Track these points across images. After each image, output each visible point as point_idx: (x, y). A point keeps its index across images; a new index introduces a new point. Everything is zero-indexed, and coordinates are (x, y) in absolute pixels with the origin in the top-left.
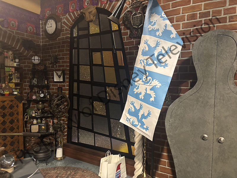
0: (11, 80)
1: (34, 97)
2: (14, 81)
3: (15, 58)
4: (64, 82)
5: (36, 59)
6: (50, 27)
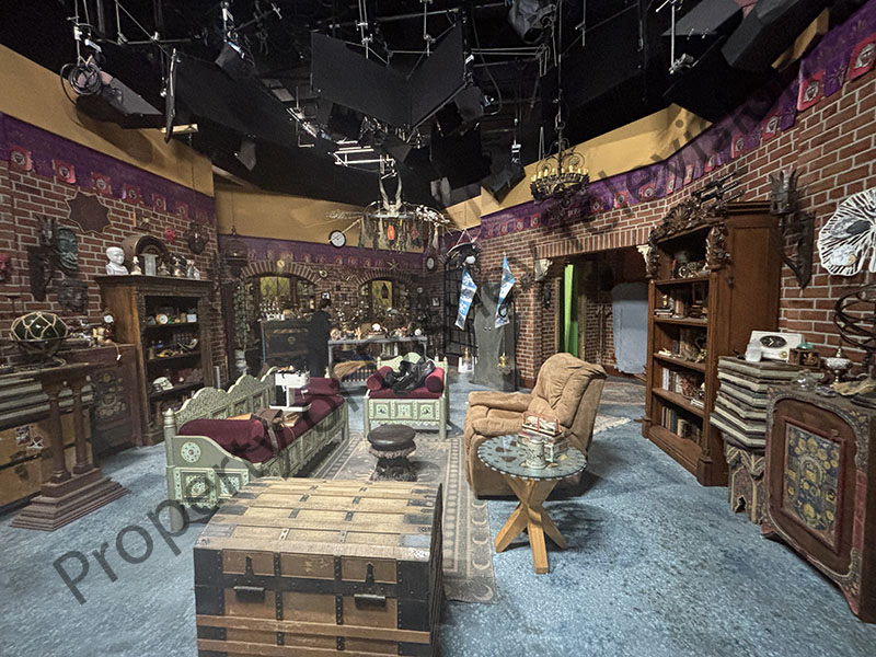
0: (404, 305)
2: (406, 306)
3: (406, 289)
4: (440, 306)
5: (420, 290)
6: (431, 264)
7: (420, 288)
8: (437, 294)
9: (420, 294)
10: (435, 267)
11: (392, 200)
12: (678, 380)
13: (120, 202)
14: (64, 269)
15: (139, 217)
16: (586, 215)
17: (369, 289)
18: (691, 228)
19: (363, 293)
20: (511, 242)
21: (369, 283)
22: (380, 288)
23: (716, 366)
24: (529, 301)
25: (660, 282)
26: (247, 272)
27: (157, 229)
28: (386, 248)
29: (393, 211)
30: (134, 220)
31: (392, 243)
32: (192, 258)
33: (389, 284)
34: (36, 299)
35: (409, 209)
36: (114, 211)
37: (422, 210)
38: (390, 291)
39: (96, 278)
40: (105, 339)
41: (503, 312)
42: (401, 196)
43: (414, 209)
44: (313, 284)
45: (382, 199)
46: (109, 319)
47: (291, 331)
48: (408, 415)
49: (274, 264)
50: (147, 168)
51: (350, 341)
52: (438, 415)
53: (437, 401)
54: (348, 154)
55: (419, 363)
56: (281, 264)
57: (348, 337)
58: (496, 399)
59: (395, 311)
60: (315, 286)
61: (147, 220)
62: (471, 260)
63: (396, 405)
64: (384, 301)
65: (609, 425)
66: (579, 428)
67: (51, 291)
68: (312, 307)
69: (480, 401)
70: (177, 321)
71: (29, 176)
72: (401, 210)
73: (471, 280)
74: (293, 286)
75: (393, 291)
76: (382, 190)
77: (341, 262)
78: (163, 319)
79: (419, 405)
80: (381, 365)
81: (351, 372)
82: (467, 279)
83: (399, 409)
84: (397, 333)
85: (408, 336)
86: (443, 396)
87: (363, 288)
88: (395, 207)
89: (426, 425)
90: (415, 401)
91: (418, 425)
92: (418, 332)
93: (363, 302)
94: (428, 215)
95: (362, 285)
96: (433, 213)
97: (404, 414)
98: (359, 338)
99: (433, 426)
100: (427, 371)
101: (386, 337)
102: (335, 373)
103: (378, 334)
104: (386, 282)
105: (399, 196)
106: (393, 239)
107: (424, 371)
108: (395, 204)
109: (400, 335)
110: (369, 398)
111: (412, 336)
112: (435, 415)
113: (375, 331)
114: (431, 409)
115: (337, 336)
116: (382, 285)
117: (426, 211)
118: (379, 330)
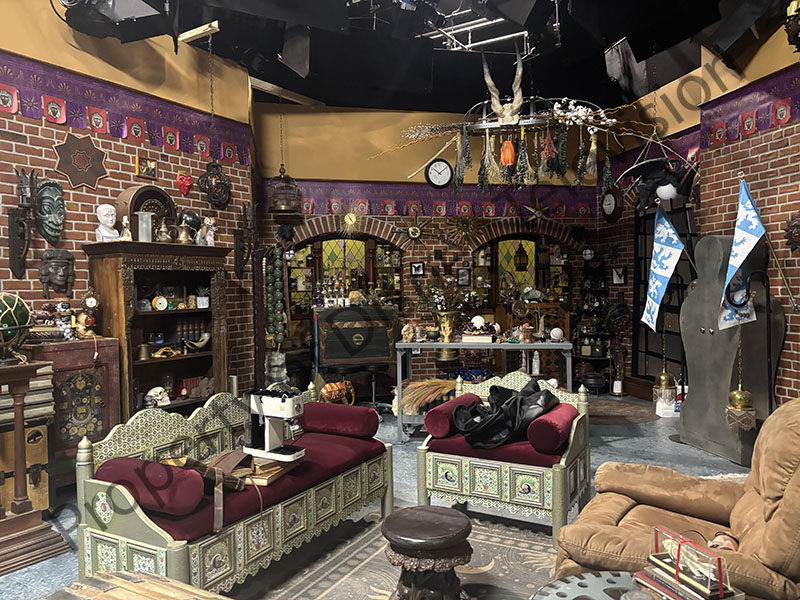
0: (557, 283)
1: (586, 307)
2: (560, 284)
3: (562, 254)
4: (626, 283)
5: (588, 254)
6: (609, 205)
7: (588, 251)
8: (621, 261)
9: (587, 261)
11: (506, 95)
13: (120, 143)
14: (46, 236)
15: (142, 160)
17: (493, 256)
19: (481, 263)
21: (492, 247)
22: (513, 253)
26: (302, 233)
27: (167, 175)
28: (501, 181)
29: (507, 114)
30: (137, 165)
31: (512, 170)
32: (213, 215)
33: (529, 247)
34: (15, 276)
35: (541, 107)
36: (112, 156)
37: (565, 107)
38: (532, 258)
39: (84, 247)
40: (87, 329)
41: (739, 297)
42: (522, 86)
43: (548, 107)
44: (398, 249)
45: (489, 97)
46: (91, 303)
47: (357, 325)
48: (493, 491)
49: (340, 220)
50: (158, 93)
51: (432, 344)
52: (549, 500)
53: (549, 473)
56: (350, 220)
58: (653, 484)
59: (538, 294)
60: (402, 252)
61: (152, 165)
62: (666, 191)
63: (473, 468)
64: (520, 276)
67: (32, 265)
68: (397, 286)
69: (617, 485)
70: (182, 306)
71: (14, 121)
72: (524, 111)
73: (671, 231)
74: (370, 255)
75: (537, 257)
76: (489, 80)
77: (443, 212)
78: (161, 303)
79: (514, 475)
80: (462, 390)
81: (431, 398)
82: (664, 230)
83: (478, 477)
84: (515, 334)
85: (537, 339)
86: (563, 462)
87: (482, 253)
88: (512, 107)
89: (526, 515)
90: (506, 466)
91: (511, 512)
92: (556, 333)
93: (480, 278)
94: (575, 114)
95: (478, 250)
96: (585, 109)
97: (486, 487)
98: (446, 340)
99: (540, 518)
100: (534, 410)
101: (494, 340)
102: (406, 398)
103: (480, 334)
104: (524, 242)
105: (518, 86)
106: (510, 164)
107: (528, 409)
108: (511, 102)
109: (521, 337)
110: (428, 450)
111: (543, 340)
112: (543, 499)
113: (475, 329)
114: (537, 485)
115: (411, 336)
116: (517, 247)
117: (571, 107)
118: (482, 327)
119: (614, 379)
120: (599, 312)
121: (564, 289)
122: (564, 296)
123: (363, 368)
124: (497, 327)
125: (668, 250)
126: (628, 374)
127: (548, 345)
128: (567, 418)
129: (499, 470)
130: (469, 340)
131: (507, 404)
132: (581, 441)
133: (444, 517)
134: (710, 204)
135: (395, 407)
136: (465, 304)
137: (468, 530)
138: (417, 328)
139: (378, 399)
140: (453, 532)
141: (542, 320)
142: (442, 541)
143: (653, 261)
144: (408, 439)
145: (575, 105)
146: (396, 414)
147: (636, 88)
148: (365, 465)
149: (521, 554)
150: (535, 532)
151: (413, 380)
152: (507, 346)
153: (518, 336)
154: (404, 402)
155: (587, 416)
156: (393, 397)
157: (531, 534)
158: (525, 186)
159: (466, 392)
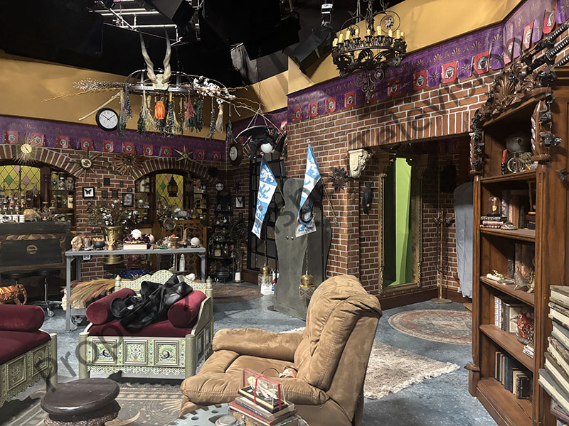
0: (198, 206)
1: (218, 223)
2: (201, 207)
3: (202, 185)
4: (244, 207)
5: (220, 187)
6: (234, 154)
7: (220, 185)
8: (241, 192)
9: (219, 191)
10: (239, 158)
11: (158, 67)
12: (512, 314)
16: (409, 92)
17: (152, 185)
18: (517, 104)
19: (142, 189)
20: (322, 127)
21: (152, 175)
22: (167, 183)
23: (548, 301)
24: (342, 203)
25: (487, 179)
28: (155, 129)
29: (159, 81)
31: (163, 123)
33: (179, 179)
35: (184, 80)
37: (201, 83)
38: (180, 187)
41: (307, 217)
42: (170, 63)
43: (190, 81)
44: (72, 176)
45: (146, 67)
47: (31, 237)
48: (141, 360)
49: (16, 148)
51: (98, 252)
52: (182, 361)
53: (182, 341)
54: (139, 17)
55: (167, 285)
56: (26, 149)
57: (95, 247)
59: (184, 213)
60: (75, 179)
62: (267, 148)
63: (126, 344)
64: (172, 200)
65: (426, 374)
66: (340, 390)
68: (70, 206)
69: (227, 344)
72: (172, 81)
73: (270, 174)
74: (45, 180)
75: (184, 187)
76: (145, 55)
77: (111, 149)
79: (157, 345)
80: (120, 286)
81: (97, 294)
82: (266, 173)
83: (129, 350)
84: (165, 242)
85: (181, 246)
86: (193, 333)
87: (143, 182)
88: (163, 77)
89: (167, 374)
90: (152, 340)
91: (155, 374)
92: (195, 241)
93: (141, 201)
94: (208, 88)
95: (140, 179)
96: (215, 86)
97: (136, 358)
98: (110, 248)
99: (176, 374)
100: (173, 297)
101: (148, 248)
102: (75, 295)
103: (138, 243)
104: (174, 176)
105: (167, 63)
106: (162, 118)
107: (169, 297)
108: (163, 73)
109: (169, 245)
110: (89, 335)
111: (185, 246)
112: (178, 361)
113: (134, 239)
114: (174, 351)
115: (80, 246)
116: (170, 179)
117: (205, 83)
118: (139, 238)
119: (236, 271)
120: (226, 226)
121: (204, 210)
122: (203, 215)
123: (35, 273)
124: (151, 238)
125: (268, 186)
126: (245, 267)
127: (189, 249)
128: (197, 301)
129: (146, 344)
130: (128, 248)
131: (154, 295)
132: (207, 316)
133: (97, 386)
134: (293, 158)
135: (64, 303)
136: (128, 220)
137: (117, 392)
138: (86, 240)
139: (49, 298)
140: (104, 396)
141: (185, 232)
142: (94, 405)
143: (259, 193)
144: (76, 328)
145: (209, 82)
146: (65, 309)
147: (251, 77)
148: (30, 353)
149: (161, 403)
150: (173, 385)
151: (82, 280)
152: (159, 251)
153: (167, 244)
154: (72, 299)
155: (212, 299)
156: (62, 295)
157: (170, 387)
158: (172, 135)
159: (123, 287)
